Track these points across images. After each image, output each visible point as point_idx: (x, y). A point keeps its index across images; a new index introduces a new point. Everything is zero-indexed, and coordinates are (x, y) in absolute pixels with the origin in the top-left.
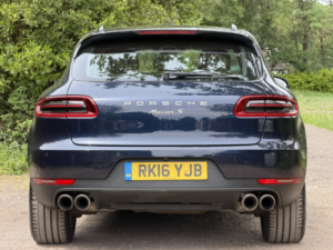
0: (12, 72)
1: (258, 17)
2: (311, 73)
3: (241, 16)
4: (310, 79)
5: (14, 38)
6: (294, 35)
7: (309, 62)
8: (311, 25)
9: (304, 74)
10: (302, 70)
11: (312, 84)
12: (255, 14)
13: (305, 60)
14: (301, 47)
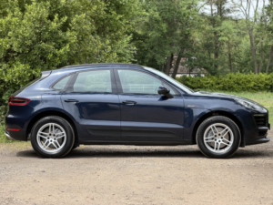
0: (6, 80)
1: (179, 32)
2: (221, 76)
3: (165, 31)
4: (219, 81)
5: (6, 59)
6: (207, 46)
7: (220, 68)
8: (220, 39)
9: (214, 77)
10: (213, 74)
11: (221, 85)
12: (176, 30)
13: (216, 66)
14: (213, 56)
